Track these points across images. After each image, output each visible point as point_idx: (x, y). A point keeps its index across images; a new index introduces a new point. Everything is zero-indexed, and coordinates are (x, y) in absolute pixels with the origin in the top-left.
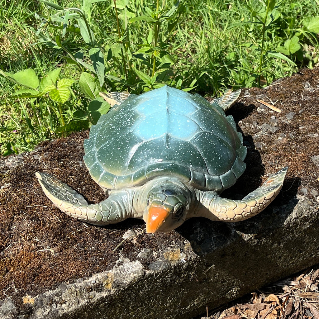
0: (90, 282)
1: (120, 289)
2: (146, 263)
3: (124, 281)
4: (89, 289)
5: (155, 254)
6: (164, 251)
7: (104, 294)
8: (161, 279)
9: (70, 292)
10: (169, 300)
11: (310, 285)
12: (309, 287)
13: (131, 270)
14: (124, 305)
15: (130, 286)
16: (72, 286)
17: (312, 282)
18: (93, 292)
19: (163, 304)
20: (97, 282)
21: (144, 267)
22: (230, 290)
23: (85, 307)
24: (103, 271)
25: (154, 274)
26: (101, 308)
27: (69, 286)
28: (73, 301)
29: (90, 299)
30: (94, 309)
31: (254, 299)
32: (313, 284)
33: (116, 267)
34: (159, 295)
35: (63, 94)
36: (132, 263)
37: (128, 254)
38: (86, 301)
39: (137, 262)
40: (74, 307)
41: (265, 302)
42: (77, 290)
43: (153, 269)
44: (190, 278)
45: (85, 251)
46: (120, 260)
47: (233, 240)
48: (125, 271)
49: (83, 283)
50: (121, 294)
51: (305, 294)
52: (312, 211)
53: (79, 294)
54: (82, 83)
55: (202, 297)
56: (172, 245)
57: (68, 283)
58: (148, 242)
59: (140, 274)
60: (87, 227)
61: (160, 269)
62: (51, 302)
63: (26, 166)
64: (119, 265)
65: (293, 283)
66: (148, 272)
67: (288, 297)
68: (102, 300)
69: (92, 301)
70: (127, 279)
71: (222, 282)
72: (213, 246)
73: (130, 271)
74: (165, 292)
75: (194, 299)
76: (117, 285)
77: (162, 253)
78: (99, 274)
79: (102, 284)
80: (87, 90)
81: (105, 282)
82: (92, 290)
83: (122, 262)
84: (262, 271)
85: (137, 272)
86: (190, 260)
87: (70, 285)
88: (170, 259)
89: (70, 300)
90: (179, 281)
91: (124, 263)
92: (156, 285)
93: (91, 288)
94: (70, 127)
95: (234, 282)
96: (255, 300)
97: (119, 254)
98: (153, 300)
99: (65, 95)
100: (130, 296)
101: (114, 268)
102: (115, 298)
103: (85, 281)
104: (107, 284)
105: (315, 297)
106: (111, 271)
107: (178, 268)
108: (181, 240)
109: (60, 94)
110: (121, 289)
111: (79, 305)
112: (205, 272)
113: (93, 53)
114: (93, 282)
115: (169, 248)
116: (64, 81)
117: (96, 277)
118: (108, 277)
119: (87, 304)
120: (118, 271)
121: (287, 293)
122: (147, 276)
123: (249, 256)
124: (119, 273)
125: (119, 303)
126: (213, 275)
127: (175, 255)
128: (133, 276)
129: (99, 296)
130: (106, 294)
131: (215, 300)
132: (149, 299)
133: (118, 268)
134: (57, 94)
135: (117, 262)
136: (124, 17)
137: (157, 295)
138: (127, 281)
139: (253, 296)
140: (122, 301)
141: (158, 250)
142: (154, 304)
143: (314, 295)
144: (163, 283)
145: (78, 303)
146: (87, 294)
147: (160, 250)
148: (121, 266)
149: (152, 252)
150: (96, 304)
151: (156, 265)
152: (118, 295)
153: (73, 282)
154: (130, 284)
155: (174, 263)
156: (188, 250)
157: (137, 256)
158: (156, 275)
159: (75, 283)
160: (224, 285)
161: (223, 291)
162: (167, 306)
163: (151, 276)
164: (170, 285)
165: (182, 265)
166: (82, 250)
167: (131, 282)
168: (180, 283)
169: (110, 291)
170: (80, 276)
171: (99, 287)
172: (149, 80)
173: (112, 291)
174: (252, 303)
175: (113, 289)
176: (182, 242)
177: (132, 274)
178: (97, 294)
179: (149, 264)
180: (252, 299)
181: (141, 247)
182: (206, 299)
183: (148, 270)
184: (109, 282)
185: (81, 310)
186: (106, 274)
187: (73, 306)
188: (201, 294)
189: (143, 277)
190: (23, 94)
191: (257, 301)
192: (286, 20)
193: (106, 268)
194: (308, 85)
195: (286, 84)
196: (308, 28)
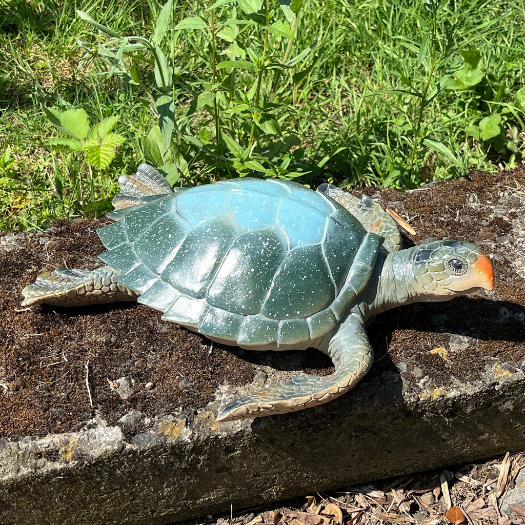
0: (41, 444)
1: (84, 463)
2: (129, 433)
3: (91, 453)
4: (37, 454)
5: (147, 421)
6: (161, 419)
7: (58, 466)
8: (150, 459)
9: (9, 454)
10: (166, 487)
11: (399, 503)
12: (398, 505)
13: (104, 439)
14: (91, 484)
15: (100, 462)
16: (13, 445)
17: (404, 498)
18: (43, 460)
19: (156, 491)
20: (52, 447)
21: (124, 438)
22: (270, 487)
23: (28, 478)
24: (63, 432)
25: (139, 451)
26: (54, 482)
27: (10, 445)
28: (11, 467)
29: (36, 468)
30: (43, 483)
31: (309, 506)
32: (405, 501)
33: (85, 430)
34: (149, 479)
35: (105, 156)
36: (108, 428)
37: (107, 413)
38: (30, 470)
39: (117, 429)
40: (10, 475)
41: (323, 514)
42: (20, 452)
43: (138, 443)
44: (199, 464)
45: (50, 396)
46: (94, 420)
47: (270, 422)
48: (95, 438)
49: (30, 444)
50: (85, 469)
51: (387, 515)
52: (408, 399)
53: (21, 458)
54: (150, 140)
55: (221, 490)
56: (175, 413)
57: (9, 439)
58: (142, 402)
59: (116, 448)
60: (67, 361)
61: (148, 445)
63: (23, 252)
64: (90, 427)
65: (374, 494)
66: (128, 446)
67: (361, 514)
68: (55, 472)
69: (39, 472)
70: (96, 451)
71: (255, 476)
72: (237, 426)
73: (103, 439)
74: (159, 476)
75: (208, 491)
76: (80, 457)
77: (158, 422)
78: (56, 435)
79: (57, 451)
80: (154, 151)
81: (63, 449)
82: (41, 457)
83: (95, 424)
84: (322, 470)
85: (113, 443)
86: (198, 439)
87: (11, 443)
88: (166, 434)
89: (6, 465)
90: (179, 465)
91: (98, 426)
92: (142, 465)
93: (40, 453)
94: (106, 205)
95: (275, 478)
96: (311, 507)
97: (96, 411)
98: (139, 484)
99: (107, 158)
100: (101, 474)
101: (82, 431)
102: (76, 473)
103: (34, 441)
104: (66, 452)
105: (402, 522)
106: (75, 434)
107: (178, 448)
108: (193, 407)
109: (102, 155)
110: (86, 462)
111: (19, 475)
112: (223, 459)
113: (162, 104)
114: (44, 446)
115: (170, 416)
116: (113, 138)
117: (52, 439)
118: (69, 442)
119: (30, 475)
120: (85, 436)
121: (361, 507)
122: (127, 452)
123: (299, 446)
124: (86, 439)
125: (82, 480)
126: (238, 465)
127: (176, 429)
128: (104, 447)
129: (50, 466)
130: (62, 466)
131: (244, 497)
132: (133, 482)
133: (86, 432)
134: (96, 154)
135: (90, 422)
136: (232, 54)
137: (145, 478)
138: (94, 454)
139: (309, 501)
140: (88, 479)
141: (154, 416)
142: (142, 489)
143: (402, 519)
144: (154, 465)
145: (18, 471)
146: (33, 461)
147: (156, 417)
148: (92, 430)
149: (143, 417)
150: (46, 477)
151: (144, 437)
152: (80, 470)
153: (16, 440)
154: (99, 458)
155: (171, 441)
156: (200, 424)
157: (120, 420)
158: (142, 452)
159: (19, 442)
160: (258, 480)
161: (257, 488)
162: (163, 494)
163: (132, 451)
164: (166, 469)
165: (185, 445)
166: (45, 395)
167: (101, 456)
168: (181, 468)
169: (67, 463)
170: (30, 433)
171: (51, 454)
173: (70, 463)
174: (305, 511)
175: (73, 461)
176: (193, 410)
177: (104, 445)
178: (49, 464)
179: (134, 435)
180: (306, 505)
181: (130, 407)
182: (229, 494)
183: (130, 443)
184: (69, 450)
185: (21, 482)
186: (67, 438)
187: (10, 473)
188: (220, 487)
189: (121, 452)
190: (58, 145)
191: (313, 509)
192: (493, 87)
193: (69, 429)
194: (474, 197)
195: (440, 192)
196: (522, 104)
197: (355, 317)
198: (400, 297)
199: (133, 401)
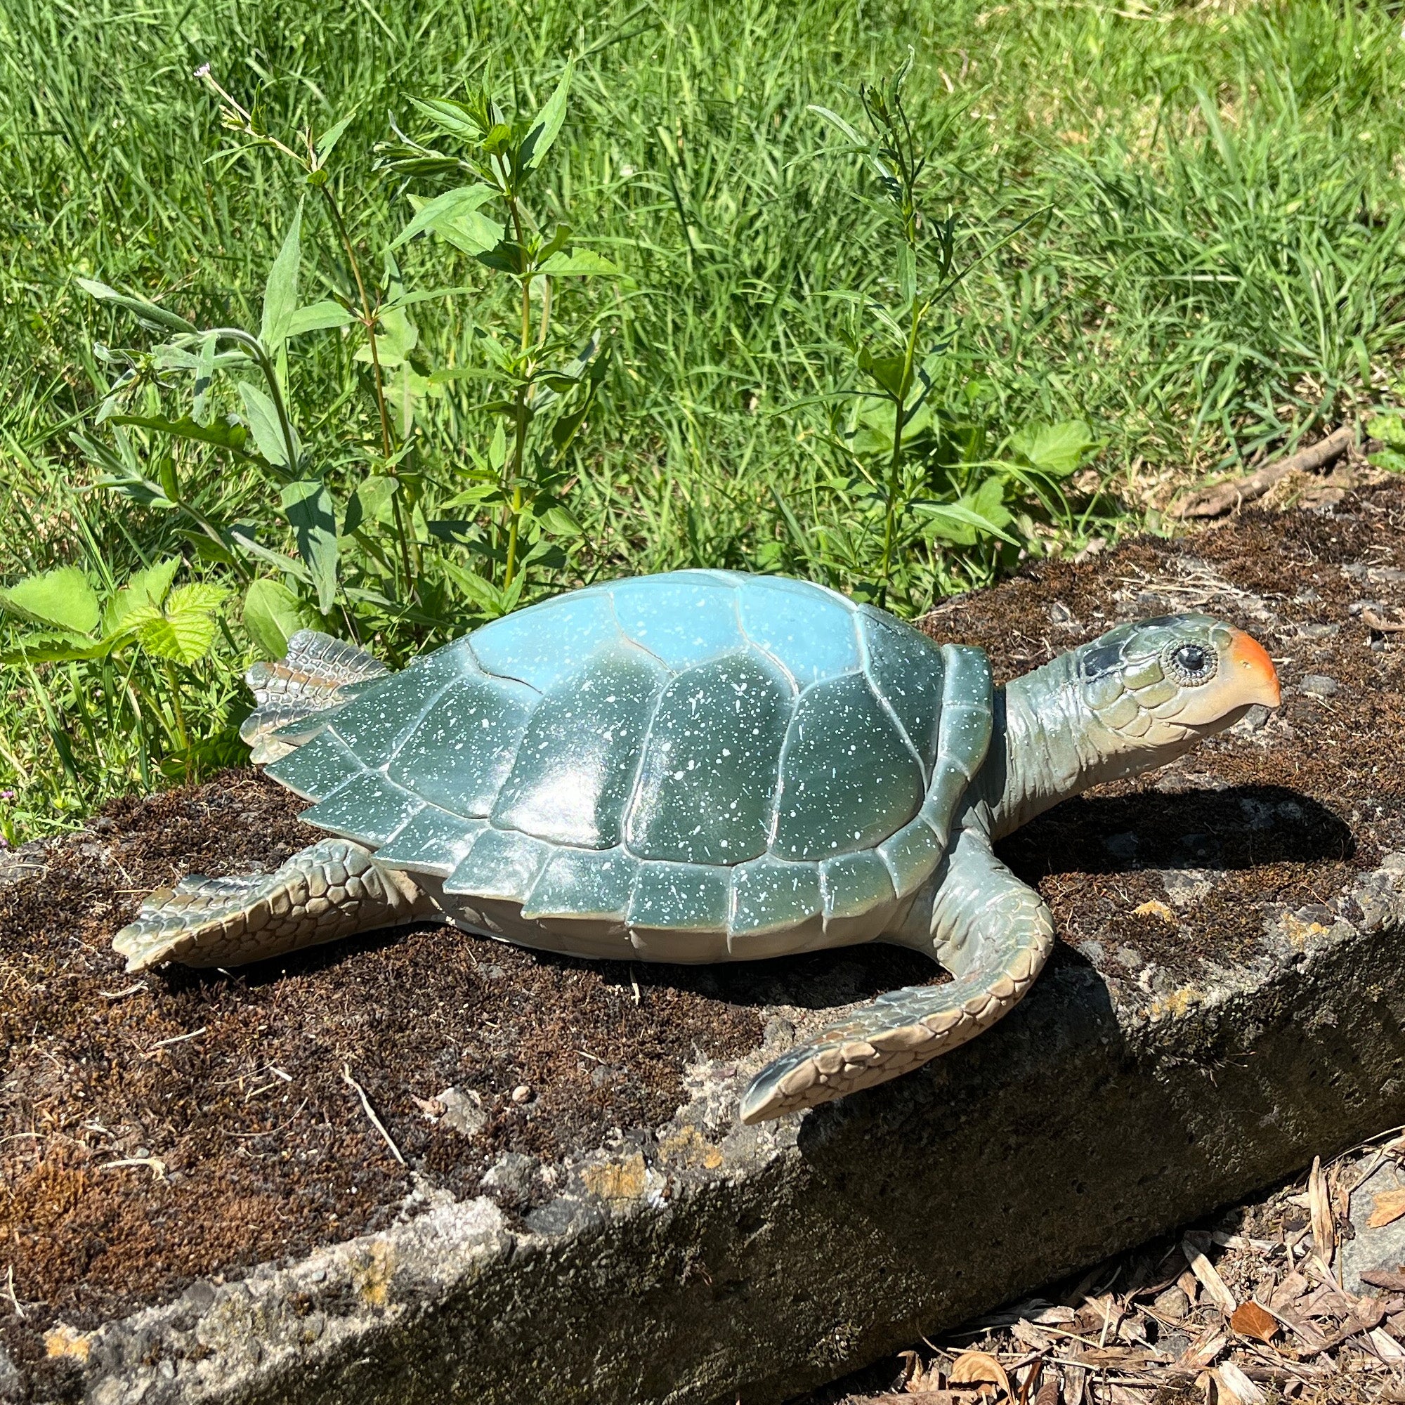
0: (305, 1276)
1: (419, 1308)
2: (517, 1207)
3: (435, 1275)
4: (302, 1302)
5: (548, 1174)
6: (583, 1162)
7: (358, 1326)
8: (572, 1272)
9: (228, 1315)
10: (600, 1363)
11: (1115, 1323)
12: (1114, 1329)
13: (460, 1234)
14: (430, 1376)
15: (458, 1295)
16: (234, 1291)
17: (1122, 1311)
18: (317, 1316)
19: (575, 1381)
20: (333, 1277)
21: (508, 1221)
22: (825, 1332)
23: (286, 1374)
24: (352, 1237)
25: (549, 1249)
26: (345, 1381)
27: (225, 1293)
28: (240, 1349)
29: (305, 1342)
30: (317, 1387)
31: (909, 1378)
32: (1124, 1317)
33: (404, 1222)
34: (564, 1340)
35: (189, 636)
36: (462, 1206)
37: (447, 1173)
38: (290, 1349)
39: (483, 1203)
40: (242, 1373)
41: (953, 1386)
42: (257, 1306)
43: (543, 1230)
44: (681, 1274)
45: (283, 1162)
46: (418, 1196)
47: (838, 1124)
48: (436, 1235)
49: (277, 1280)
50: (422, 1325)
51: (1101, 1354)
52: (1126, 1023)
53: (261, 1322)
54: (253, 614)
55: (720, 1355)
56: (611, 1142)
57: (220, 1279)
58: (521, 1132)
59: (496, 1248)
60: (289, 1078)
61: (570, 1230)
62: (156, 1351)
63: (54, 880)
64: (413, 1212)
65: (1051, 1315)
66: (523, 1241)
67: (1038, 1365)
68: (351, 1347)
69: (312, 1352)
70: (447, 1266)
71: (797, 1299)
72: (766, 1148)
73: (457, 1235)
74: (588, 1327)
75: (690, 1366)
76: (405, 1292)
77: (577, 1170)
78: (337, 1248)
79: (350, 1286)
80: (270, 638)
81: (362, 1279)
82: (311, 1309)
83: (425, 1203)
84: (940, 1261)
85: (485, 1238)
86: (682, 1199)
87: (228, 1287)
88: (605, 1194)
89: (227, 1345)
90: (638, 1284)
91: (433, 1205)
92: (554, 1298)
93: (308, 1299)
94: (215, 754)
95: (838, 1302)
96: (914, 1378)
97: (413, 1173)
98: (541, 1361)
99: (198, 638)
100: (457, 1338)
101: (396, 1224)
102: (400, 1340)
103: (285, 1271)
104: (370, 1285)
105: (1139, 1364)
106: (383, 1235)
107: (638, 1231)
108: (645, 1125)
109: (179, 636)
110: (424, 1304)
111: (264, 1368)
112: (733, 1254)
113: (296, 500)
114: (315, 1277)
115: (600, 1152)
116: (195, 593)
117: (328, 1257)
118: (372, 1259)
119: (291, 1363)
120: (411, 1234)
121: (1035, 1349)
122: (522, 1257)
123: (897, 1194)
124: (416, 1242)
125: (414, 1365)
126: (765, 1269)
127: (626, 1178)
128: (467, 1253)
129: (337, 1330)
130: (367, 1325)
131: (767, 1372)
132: (527, 1355)
133: (409, 1225)
134: (166, 636)
135: (407, 1202)
136: (400, 397)
137: (555, 1340)
138: (444, 1276)
139: (908, 1363)
140: (424, 1359)
141: (561, 1160)
142: (546, 1377)
143: (1136, 1357)
144: (581, 1290)
145: (260, 1357)
146: (294, 1325)
147: (567, 1161)
148: (421, 1219)
149: (536, 1166)
150: (329, 1367)
151: (553, 1213)
152: (411, 1331)
153: (239, 1277)
154: (456, 1286)
155: (622, 1210)
156: (674, 1160)
157: (483, 1182)
158: (556, 1253)
159: (248, 1281)
160: (801, 1312)
161: (798, 1339)
162: (591, 1387)
163: (535, 1255)
164: (605, 1302)
165: (654, 1217)
166: (270, 1162)
167: (461, 1279)
168: (642, 1293)
169: (379, 1313)
170: (268, 1255)
171: (337, 1297)
172: (495, 599)
173: (388, 1313)
174: (903, 1391)
175: (394, 1306)
176: (647, 1131)
177: (464, 1245)
178: (333, 1324)
179: (526, 1212)
180: (903, 1376)
181: (495, 1150)
182: (735, 1367)
183: (526, 1231)
184: (378, 1277)
185: (268, 1390)
186: (365, 1247)
187: (240, 1368)
188: (718, 1346)
189: (507, 1260)
190: (41, 644)
191: (922, 1383)
192: (954, 436)
193: (363, 1225)
194: (1061, 611)
195: (984, 610)
196: (1032, 458)
197: (974, 838)
198: (1061, 776)
199: (498, 1133)
